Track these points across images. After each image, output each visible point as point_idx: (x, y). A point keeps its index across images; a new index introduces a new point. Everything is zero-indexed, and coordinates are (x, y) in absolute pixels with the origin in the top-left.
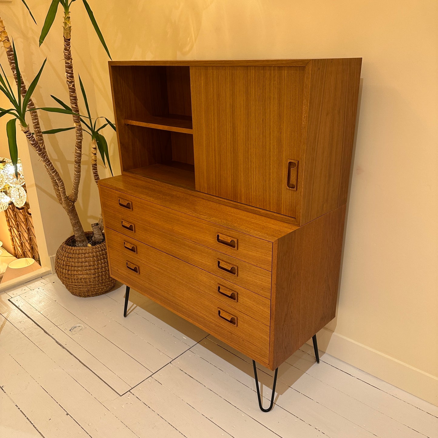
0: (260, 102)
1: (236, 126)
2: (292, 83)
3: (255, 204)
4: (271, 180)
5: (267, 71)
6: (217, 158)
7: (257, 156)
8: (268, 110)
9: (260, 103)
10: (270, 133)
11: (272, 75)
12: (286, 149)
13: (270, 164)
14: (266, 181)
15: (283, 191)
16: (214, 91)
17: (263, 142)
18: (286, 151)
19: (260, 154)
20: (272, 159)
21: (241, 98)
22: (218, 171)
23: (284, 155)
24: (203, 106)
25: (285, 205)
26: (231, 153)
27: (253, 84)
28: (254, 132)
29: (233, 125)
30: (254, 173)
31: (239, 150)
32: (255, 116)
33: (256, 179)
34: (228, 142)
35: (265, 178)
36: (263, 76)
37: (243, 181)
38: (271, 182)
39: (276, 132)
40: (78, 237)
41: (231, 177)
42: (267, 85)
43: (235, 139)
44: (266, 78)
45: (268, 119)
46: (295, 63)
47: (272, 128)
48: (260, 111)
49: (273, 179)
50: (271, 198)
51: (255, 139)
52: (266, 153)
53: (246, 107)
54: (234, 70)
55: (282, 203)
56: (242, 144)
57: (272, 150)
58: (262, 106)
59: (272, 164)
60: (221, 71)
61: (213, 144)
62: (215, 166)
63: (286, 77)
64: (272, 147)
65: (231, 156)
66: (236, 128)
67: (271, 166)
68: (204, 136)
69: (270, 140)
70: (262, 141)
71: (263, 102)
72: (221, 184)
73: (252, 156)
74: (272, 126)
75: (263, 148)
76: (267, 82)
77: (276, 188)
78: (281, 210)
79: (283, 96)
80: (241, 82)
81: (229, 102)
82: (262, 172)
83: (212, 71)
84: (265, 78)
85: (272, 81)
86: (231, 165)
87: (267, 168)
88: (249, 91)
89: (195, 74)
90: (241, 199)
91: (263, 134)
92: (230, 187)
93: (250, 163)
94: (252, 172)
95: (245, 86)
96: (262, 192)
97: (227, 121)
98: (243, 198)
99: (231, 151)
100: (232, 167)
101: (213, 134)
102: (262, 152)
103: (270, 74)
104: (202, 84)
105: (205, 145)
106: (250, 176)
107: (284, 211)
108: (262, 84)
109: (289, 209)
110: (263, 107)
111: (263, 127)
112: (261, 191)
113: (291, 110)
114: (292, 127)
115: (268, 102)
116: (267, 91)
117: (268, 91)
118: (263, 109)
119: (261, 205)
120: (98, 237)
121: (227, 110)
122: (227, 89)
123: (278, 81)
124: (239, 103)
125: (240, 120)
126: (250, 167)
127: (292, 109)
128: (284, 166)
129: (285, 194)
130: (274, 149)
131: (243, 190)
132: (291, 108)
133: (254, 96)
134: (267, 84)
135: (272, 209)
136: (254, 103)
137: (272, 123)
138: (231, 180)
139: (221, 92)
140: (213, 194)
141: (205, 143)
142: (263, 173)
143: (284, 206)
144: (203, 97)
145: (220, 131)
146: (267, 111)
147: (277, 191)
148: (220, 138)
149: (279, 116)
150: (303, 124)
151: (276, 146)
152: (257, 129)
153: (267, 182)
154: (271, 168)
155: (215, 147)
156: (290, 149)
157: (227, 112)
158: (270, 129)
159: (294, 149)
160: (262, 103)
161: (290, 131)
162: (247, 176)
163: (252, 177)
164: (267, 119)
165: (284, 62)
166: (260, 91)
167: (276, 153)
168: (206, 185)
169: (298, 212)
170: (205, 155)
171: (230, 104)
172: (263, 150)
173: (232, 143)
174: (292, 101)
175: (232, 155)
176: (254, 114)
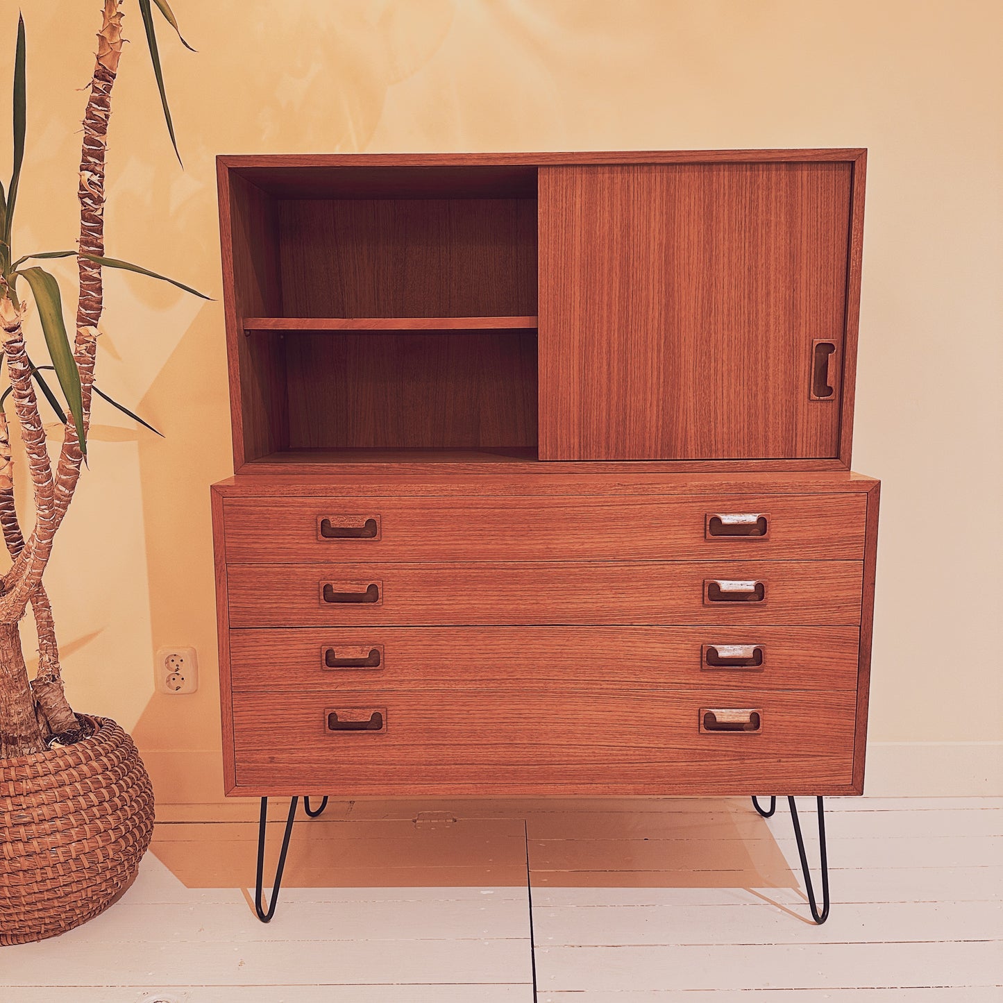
0: (743, 232)
1: (676, 289)
2: (819, 194)
3: (725, 453)
4: (771, 390)
5: (761, 172)
6: (616, 369)
7: (733, 346)
8: (764, 247)
9: (743, 236)
10: (768, 293)
11: (774, 179)
12: (808, 319)
13: (767, 358)
14: (756, 395)
15: (800, 408)
16: (613, 219)
17: (749, 314)
18: (808, 325)
19: (742, 340)
20: (771, 345)
21: (692, 227)
22: (616, 398)
23: (802, 334)
24: (578, 254)
25: (805, 436)
26: (659, 351)
27: (726, 198)
28: (726, 295)
29: (666, 288)
30: (726, 383)
31: (683, 340)
32: (730, 262)
33: (728, 395)
34: (650, 327)
35: (754, 388)
36: (751, 183)
37: (692, 407)
38: (771, 396)
39: (784, 289)
40: (22, 724)
41: (658, 406)
42: (760, 201)
43: (674, 317)
44: (759, 185)
45: (762, 265)
46: (833, 156)
47: (772, 281)
48: (742, 252)
49: (775, 386)
50: (771, 429)
51: (729, 311)
52: (756, 336)
53: (704, 245)
54: (675, 172)
55: (798, 434)
56: (692, 326)
57: (772, 328)
58: (747, 240)
59: (771, 356)
60: (636, 175)
61: (605, 338)
62: (609, 390)
63: (805, 183)
64: (772, 320)
65: (658, 357)
66: (676, 294)
67: (771, 361)
68: (577, 323)
69: (768, 306)
70: (746, 312)
71: (749, 231)
72: (625, 428)
73: (720, 349)
74: (772, 278)
75: (749, 326)
76: (760, 192)
77: (782, 406)
78: (796, 450)
79: (799, 219)
80: (693, 197)
81: (657, 240)
82: (746, 378)
83: (609, 178)
84: (756, 186)
85: (773, 191)
86: (658, 378)
87: (760, 367)
88: (714, 213)
89: (556, 182)
90: (686, 450)
91: (749, 298)
92: (654, 429)
93: (713, 364)
94: (719, 382)
95: (705, 202)
96: (746, 420)
97: (651, 281)
98: (691, 447)
99: (659, 345)
100: (662, 380)
101: (605, 315)
102: (746, 335)
103: (769, 179)
104: (578, 206)
105: (576, 344)
106: (712, 393)
107: (804, 449)
108: (748, 199)
109: (816, 443)
110: (750, 242)
111: (749, 283)
112: (742, 420)
113: (819, 242)
114: (820, 276)
115: (764, 232)
116: (760, 210)
117: (762, 210)
118: (749, 246)
119: (742, 450)
120: (67, 717)
121: (652, 256)
122: (653, 213)
123: (787, 190)
124: (686, 240)
125: (689, 275)
126: (712, 371)
127: (821, 242)
128: (803, 355)
129: (806, 412)
130: (779, 323)
131: (693, 427)
132: (817, 240)
133: (726, 222)
134: (760, 196)
135: (771, 452)
136: (726, 236)
137: (772, 273)
138: (658, 412)
139: (636, 220)
140: (599, 457)
141: (577, 338)
142: (748, 380)
143: (804, 439)
144: (578, 234)
145: (628, 306)
146: (759, 250)
147: (786, 411)
148: (627, 321)
149: (790, 256)
150: (854, 264)
151: (782, 317)
152: (733, 288)
153: (760, 397)
154: (771, 365)
155: (609, 344)
156: (817, 320)
157: (652, 260)
158: (767, 285)
159: (826, 318)
160: (747, 234)
161: (816, 283)
162: (703, 396)
163: (719, 395)
164: (760, 266)
165: (807, 154)
166: (743, 211)
167: (782, 332)
168: (576, 440)
169: (845, 441)
170: (576, 368)
171: (661, 244)
172: (749, 332)
173: (663, 327)
174: (819, 227)
175: (662, 355)
176: (726, 260)
